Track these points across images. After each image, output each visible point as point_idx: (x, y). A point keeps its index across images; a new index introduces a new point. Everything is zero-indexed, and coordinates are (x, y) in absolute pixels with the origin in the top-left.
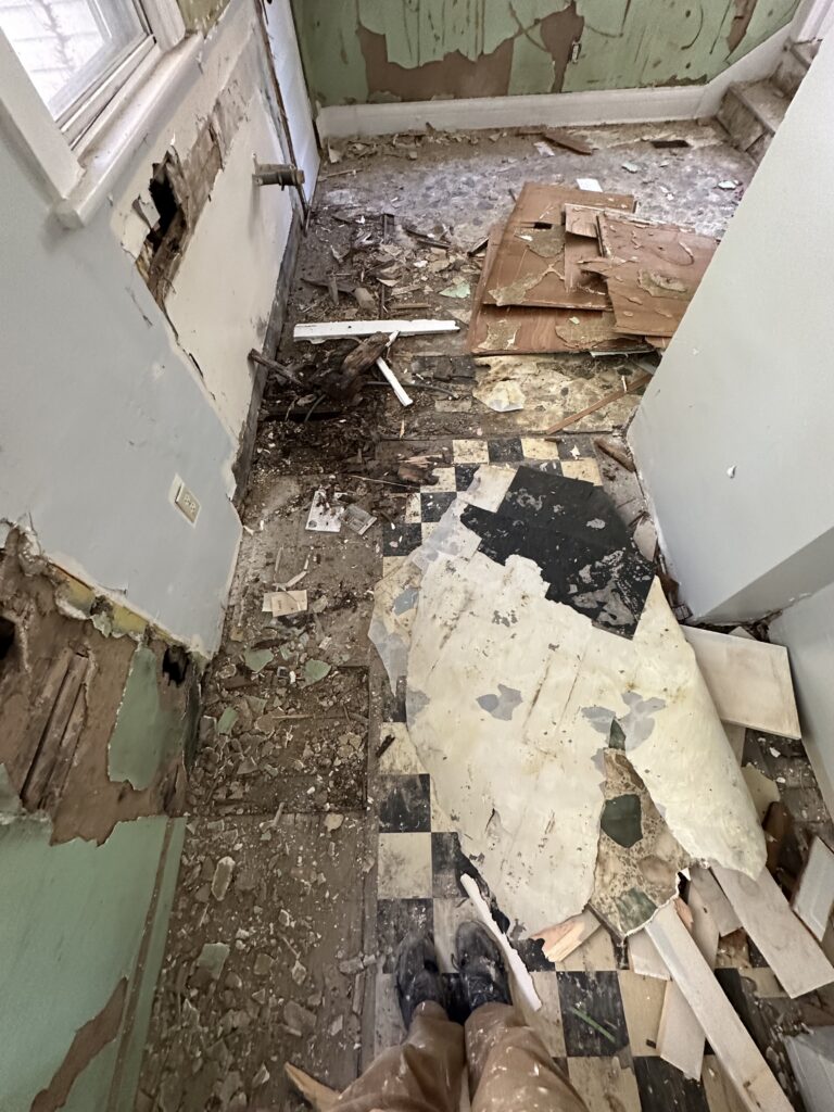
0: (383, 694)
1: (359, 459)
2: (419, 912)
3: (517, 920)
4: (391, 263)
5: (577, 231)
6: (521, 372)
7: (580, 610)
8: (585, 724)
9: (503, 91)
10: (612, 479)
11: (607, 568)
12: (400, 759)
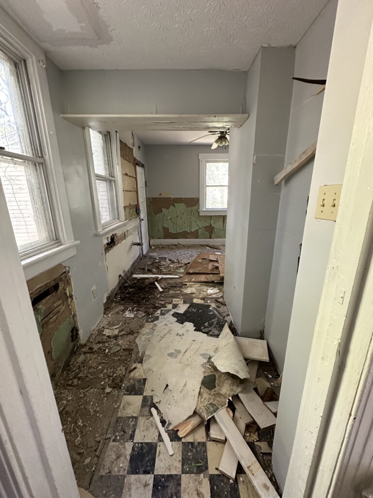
0: (136, 356)
1: (144, 301)
2: (132, 421)
3: (169, 421)
4: (164, 265)
5: (212, 259)
6: (196, 286)
7: (204, 333)
8: (201, 357)
9: (197, 238)
10: (219, 307)
11: (213, 323)
12: (138, 374)
